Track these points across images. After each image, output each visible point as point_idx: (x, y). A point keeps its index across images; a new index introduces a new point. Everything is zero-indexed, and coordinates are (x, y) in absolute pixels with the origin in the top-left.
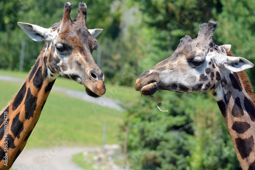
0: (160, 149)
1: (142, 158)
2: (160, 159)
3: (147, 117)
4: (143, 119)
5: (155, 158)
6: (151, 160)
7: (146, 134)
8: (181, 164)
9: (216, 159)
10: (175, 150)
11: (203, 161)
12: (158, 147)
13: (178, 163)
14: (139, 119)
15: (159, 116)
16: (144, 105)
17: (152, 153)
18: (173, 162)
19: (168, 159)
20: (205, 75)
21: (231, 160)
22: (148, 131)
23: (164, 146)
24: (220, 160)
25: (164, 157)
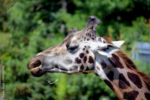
0: (30, 82)
1: (15, 90)
2: (30, 90)
3: (16, 56)
4: (13, 58)
5: (26, 89)
6: (22, 91)
7: (17, 70)
8: (48, 93)
9: (78, 87)
10: (43, 82)
11: (67, 89)
12: (28, 80)
13: (46, 92)
14: (10, 58)
15: (27, 54)
16: (13, 46)
17: (22, 85)
18: (42, 92)
19: (37, 90)
20: (79, 58)
21: (89, 88)
22: (19, 68)
23: (33, 79)
24: (81, 88)
25: (33, 88)
